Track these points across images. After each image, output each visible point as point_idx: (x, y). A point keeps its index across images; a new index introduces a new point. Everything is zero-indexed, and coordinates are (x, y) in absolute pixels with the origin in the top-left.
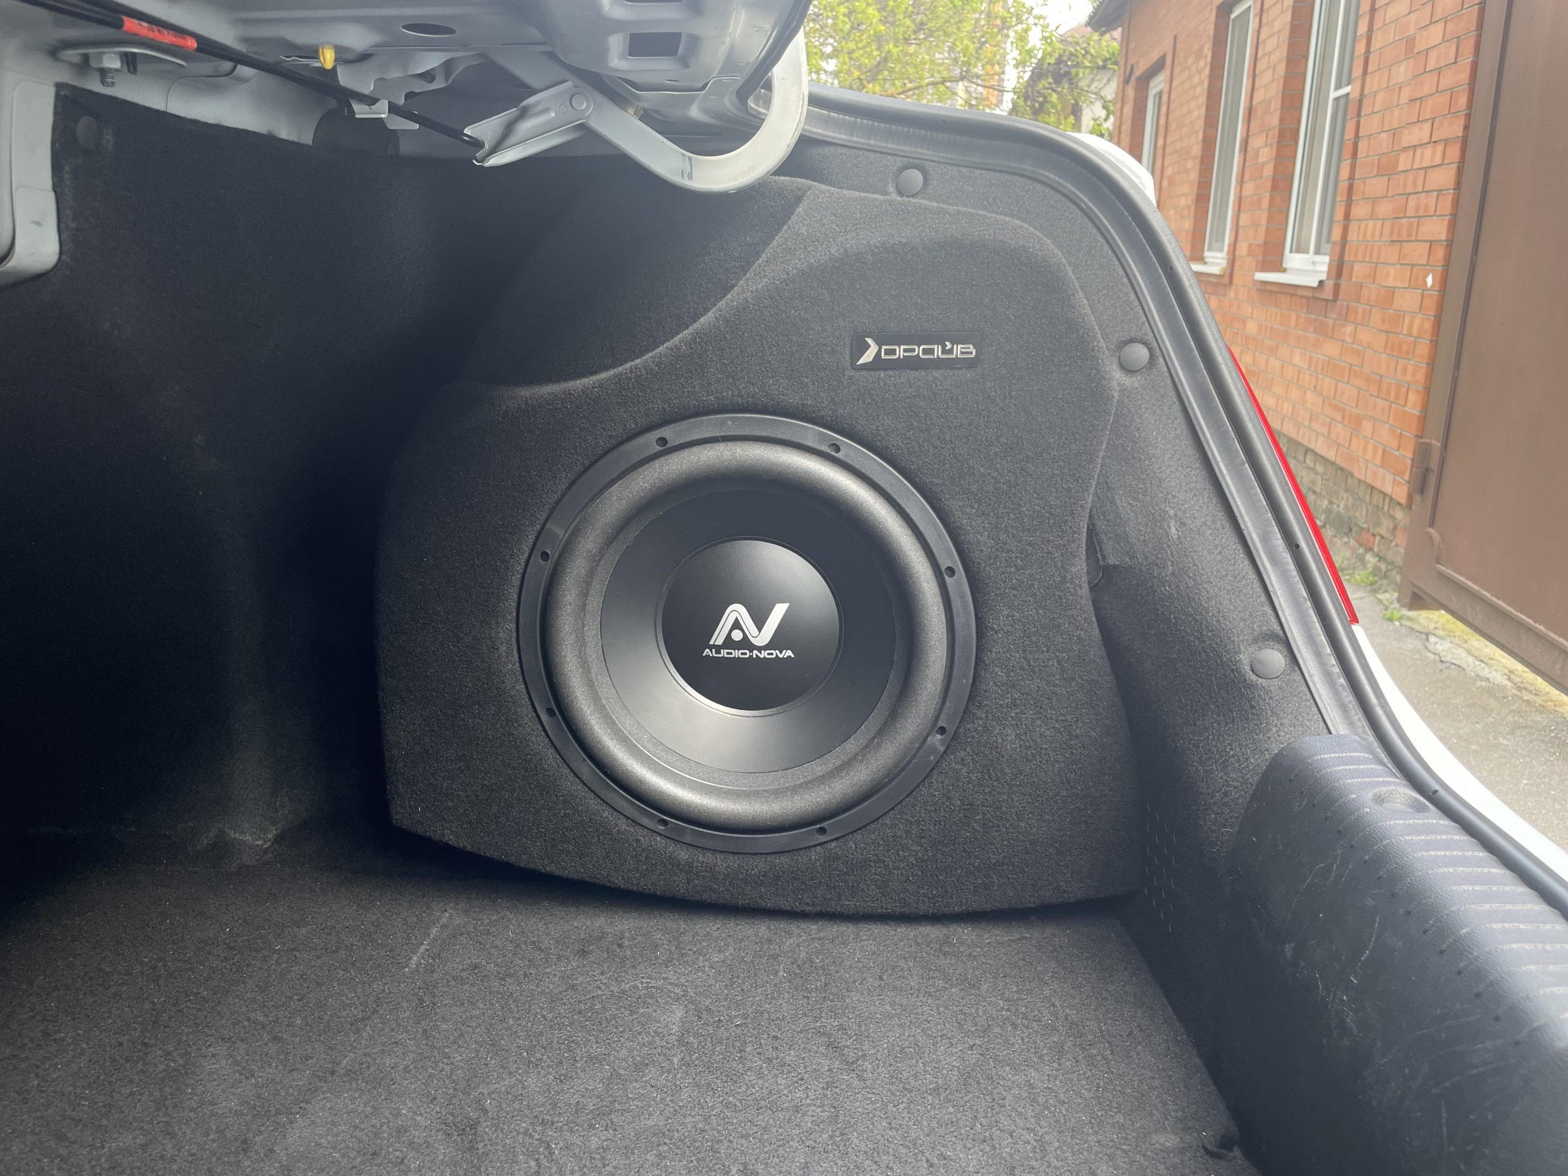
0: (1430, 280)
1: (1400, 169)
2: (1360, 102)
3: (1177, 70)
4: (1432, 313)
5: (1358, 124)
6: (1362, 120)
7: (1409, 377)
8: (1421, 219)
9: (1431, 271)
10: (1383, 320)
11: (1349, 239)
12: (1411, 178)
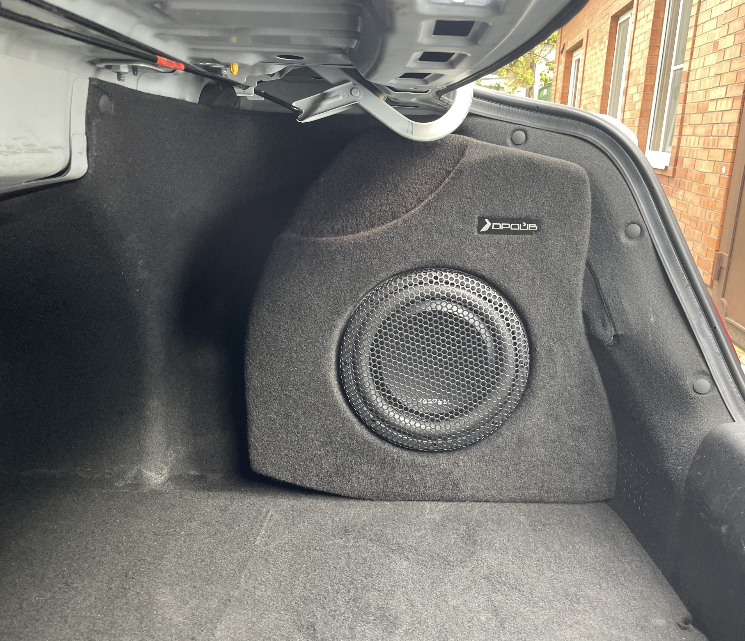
0: (724, 170)
1: (709, 110)
2: (688, 74)
3: (589, 49)
4: (725, 187)
5: (687, 85)
6: (689, 83)
7: (712, 219)
8: (720, 138)
9: (725, 165)
10: (699, 189)
11: (681, 145)
12: (715, 116)
